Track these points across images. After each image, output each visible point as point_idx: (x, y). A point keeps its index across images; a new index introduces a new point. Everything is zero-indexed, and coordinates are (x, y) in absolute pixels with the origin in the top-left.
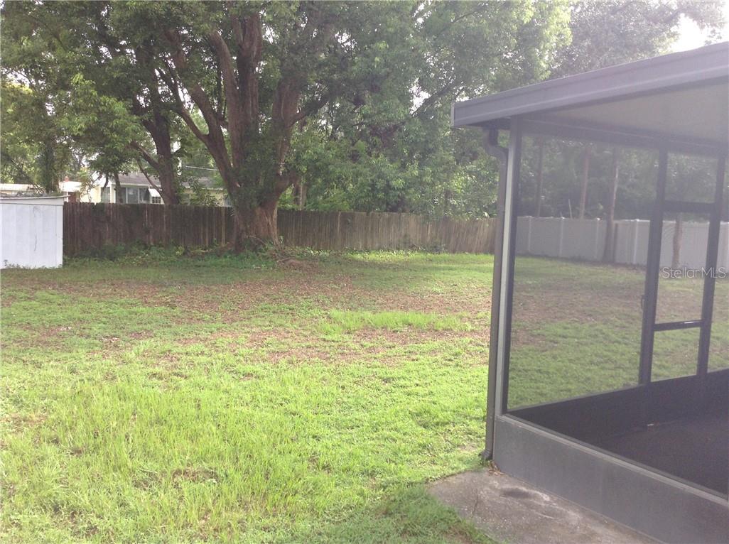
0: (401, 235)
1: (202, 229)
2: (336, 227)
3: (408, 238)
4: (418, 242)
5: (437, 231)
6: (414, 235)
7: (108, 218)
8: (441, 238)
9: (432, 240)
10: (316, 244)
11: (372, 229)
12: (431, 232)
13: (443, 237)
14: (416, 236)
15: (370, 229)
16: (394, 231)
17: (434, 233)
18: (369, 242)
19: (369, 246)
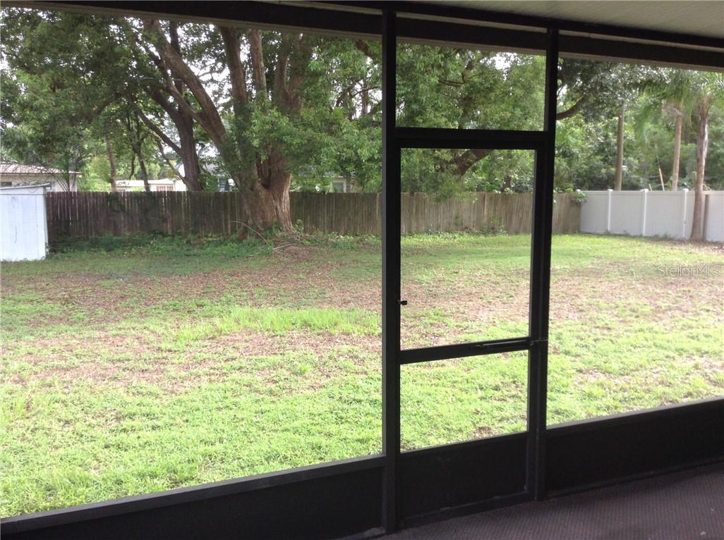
0: (451, 217)
1: (223, 216)
2: (375, 210)
3: (460, 220)
4: (472, 224)
5: (495, 210)
6: (468, 217)
7: (123, 208)
8: (500, 219)
9: (489, 220)
10: (352, 229)
11: (417, 210)
12: (488, 211)
13: (503, 216)
14: (470, 218)
15: (414, 210)
16: (444, 212)
17: (492, 212)
18: (414, 225)
19: (413, 230)
